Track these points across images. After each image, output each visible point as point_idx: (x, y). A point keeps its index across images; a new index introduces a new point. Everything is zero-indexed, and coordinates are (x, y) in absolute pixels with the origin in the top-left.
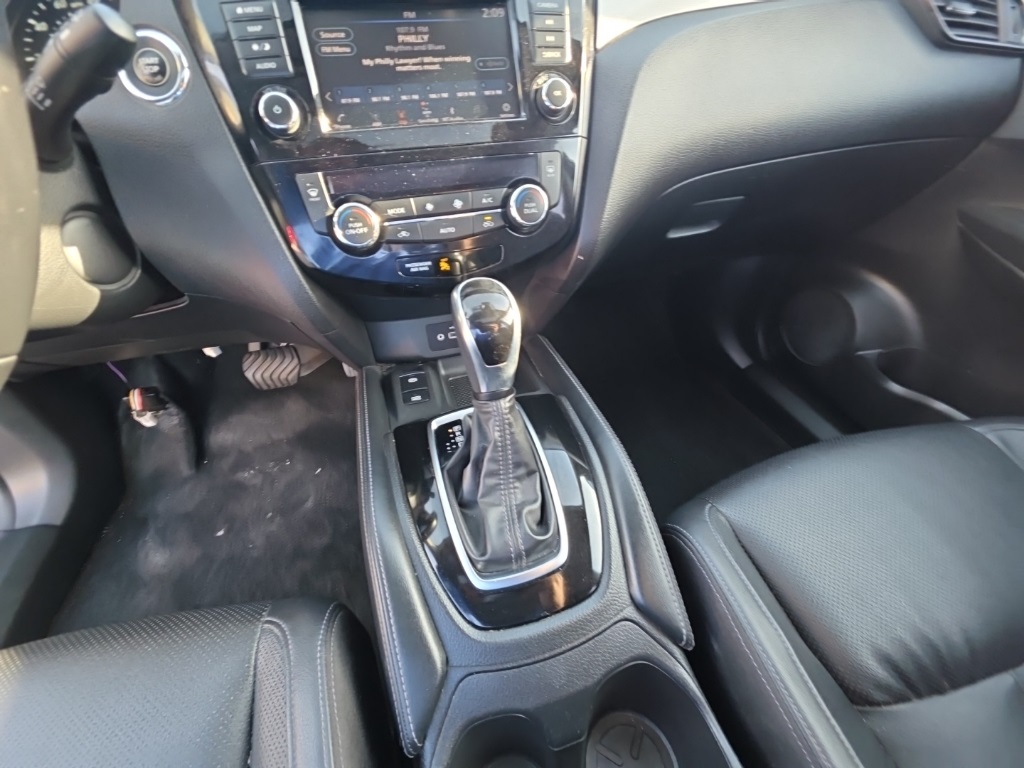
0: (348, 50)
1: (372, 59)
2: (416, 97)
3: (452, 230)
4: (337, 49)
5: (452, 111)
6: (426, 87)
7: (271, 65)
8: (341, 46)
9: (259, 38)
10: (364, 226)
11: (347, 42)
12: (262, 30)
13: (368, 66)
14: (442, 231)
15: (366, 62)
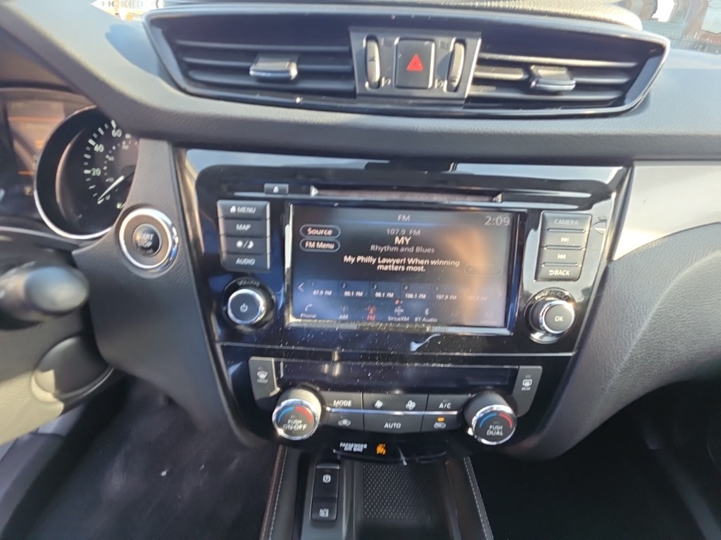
0: (332, 246)
1: (355, 256)
2: (391, 295)
3: (398, 426)
4: (320, 245)
5: (427, 312)
6: (404, 287)
7: (251, 262)
8: (325, 242)
9: (244, 236)
10: (303, 423)
11: (332, 239)
12: (249, 229)
13: (349, 263)
14: (387, 425)
15: (346, 259)
